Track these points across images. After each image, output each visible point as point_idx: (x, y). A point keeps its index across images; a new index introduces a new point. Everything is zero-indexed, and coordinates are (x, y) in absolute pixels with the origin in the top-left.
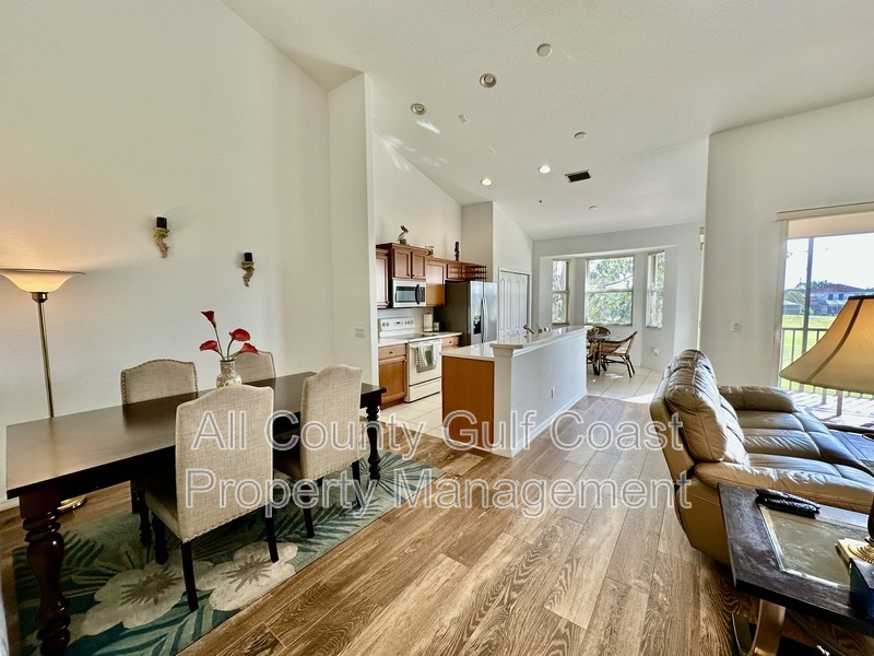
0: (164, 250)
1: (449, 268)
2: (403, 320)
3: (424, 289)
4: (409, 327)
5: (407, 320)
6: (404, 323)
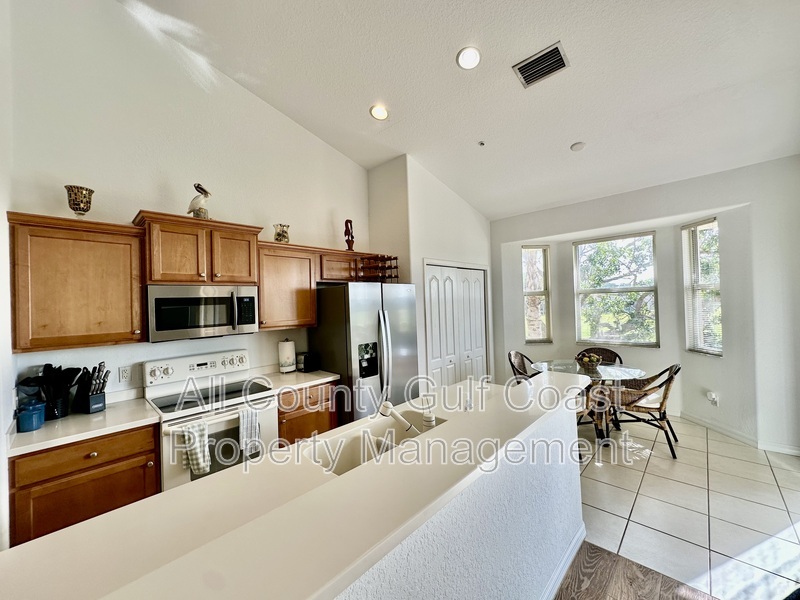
1: (324, 262)
2: (218, 358)
3: (252, 299)
4: (234, 370)
5: (229, 356)
6: (219, 364)
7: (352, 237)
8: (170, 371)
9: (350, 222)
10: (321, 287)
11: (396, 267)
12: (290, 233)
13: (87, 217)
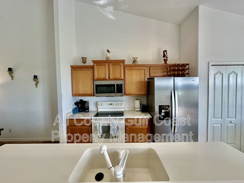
0: (12, 77)
1: (151, 70)
2: (115, 103)
3: (121, 85)
4: (119, 107)
5: (118, 102)
6: (115, 104)
7: (167, 58)
8: (103, 105)
9: (166, 51)
10: (149, 80)
11: (188, 69)
12: (138, 60)
13: (86, 64)
